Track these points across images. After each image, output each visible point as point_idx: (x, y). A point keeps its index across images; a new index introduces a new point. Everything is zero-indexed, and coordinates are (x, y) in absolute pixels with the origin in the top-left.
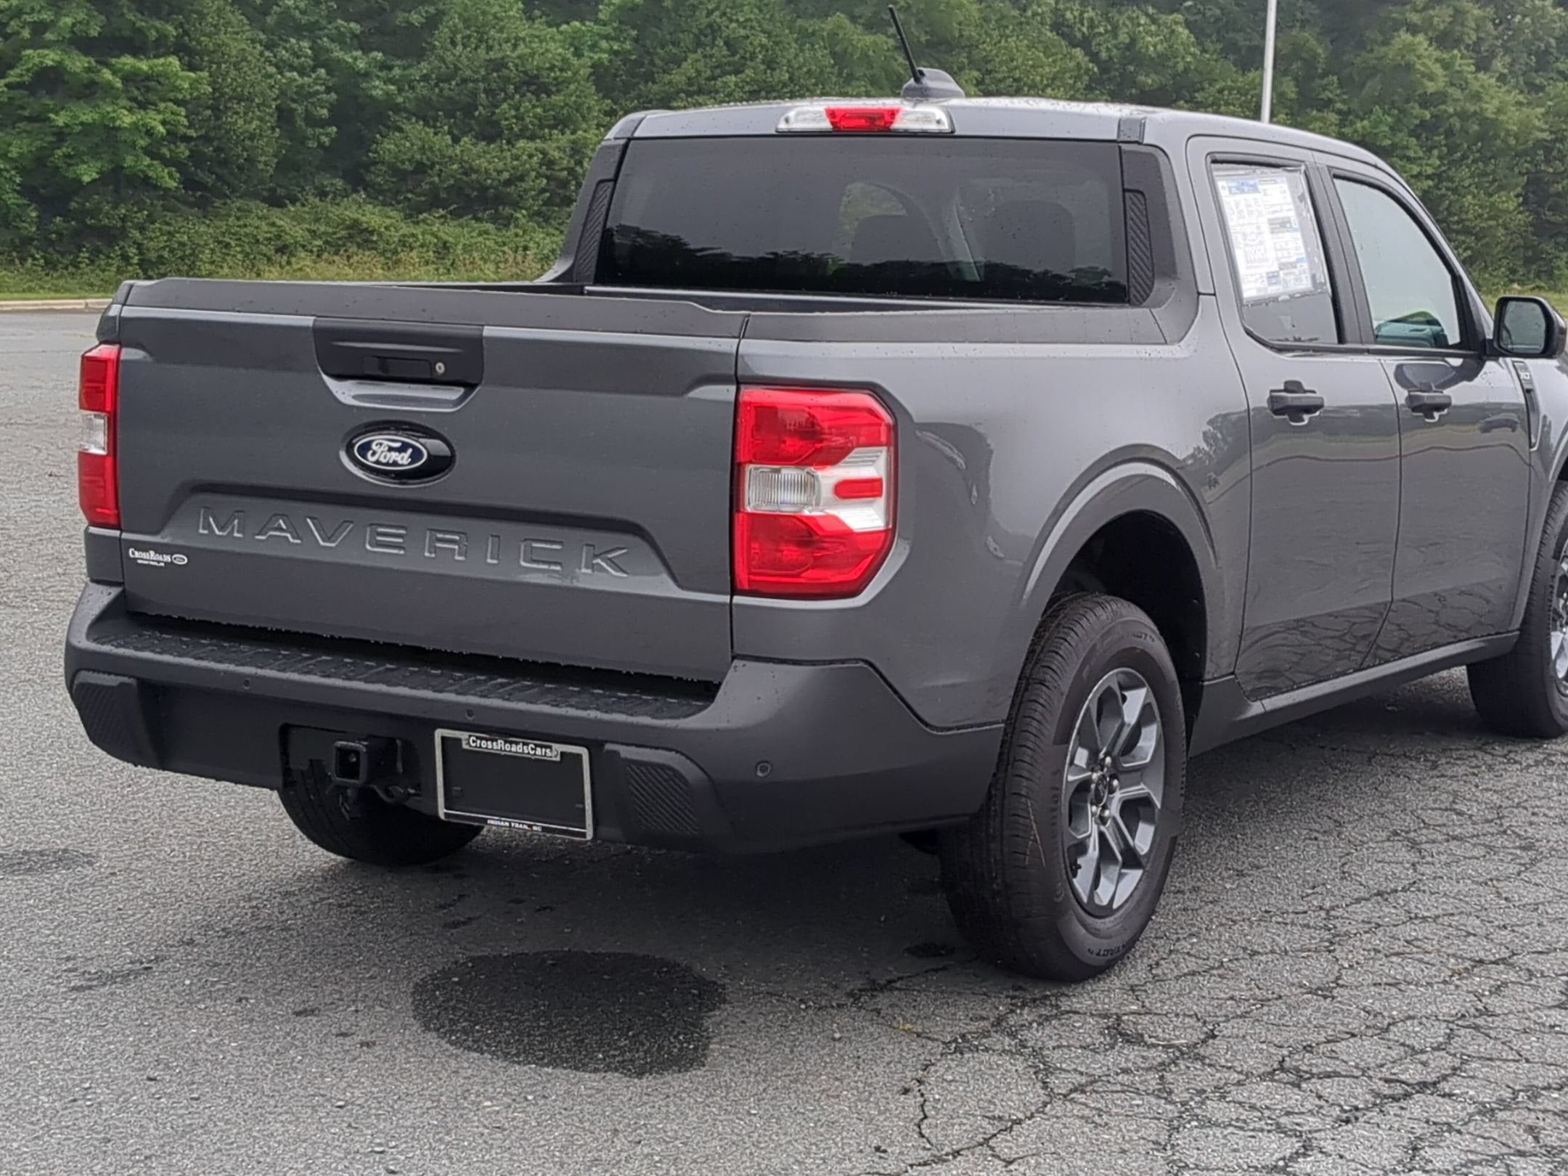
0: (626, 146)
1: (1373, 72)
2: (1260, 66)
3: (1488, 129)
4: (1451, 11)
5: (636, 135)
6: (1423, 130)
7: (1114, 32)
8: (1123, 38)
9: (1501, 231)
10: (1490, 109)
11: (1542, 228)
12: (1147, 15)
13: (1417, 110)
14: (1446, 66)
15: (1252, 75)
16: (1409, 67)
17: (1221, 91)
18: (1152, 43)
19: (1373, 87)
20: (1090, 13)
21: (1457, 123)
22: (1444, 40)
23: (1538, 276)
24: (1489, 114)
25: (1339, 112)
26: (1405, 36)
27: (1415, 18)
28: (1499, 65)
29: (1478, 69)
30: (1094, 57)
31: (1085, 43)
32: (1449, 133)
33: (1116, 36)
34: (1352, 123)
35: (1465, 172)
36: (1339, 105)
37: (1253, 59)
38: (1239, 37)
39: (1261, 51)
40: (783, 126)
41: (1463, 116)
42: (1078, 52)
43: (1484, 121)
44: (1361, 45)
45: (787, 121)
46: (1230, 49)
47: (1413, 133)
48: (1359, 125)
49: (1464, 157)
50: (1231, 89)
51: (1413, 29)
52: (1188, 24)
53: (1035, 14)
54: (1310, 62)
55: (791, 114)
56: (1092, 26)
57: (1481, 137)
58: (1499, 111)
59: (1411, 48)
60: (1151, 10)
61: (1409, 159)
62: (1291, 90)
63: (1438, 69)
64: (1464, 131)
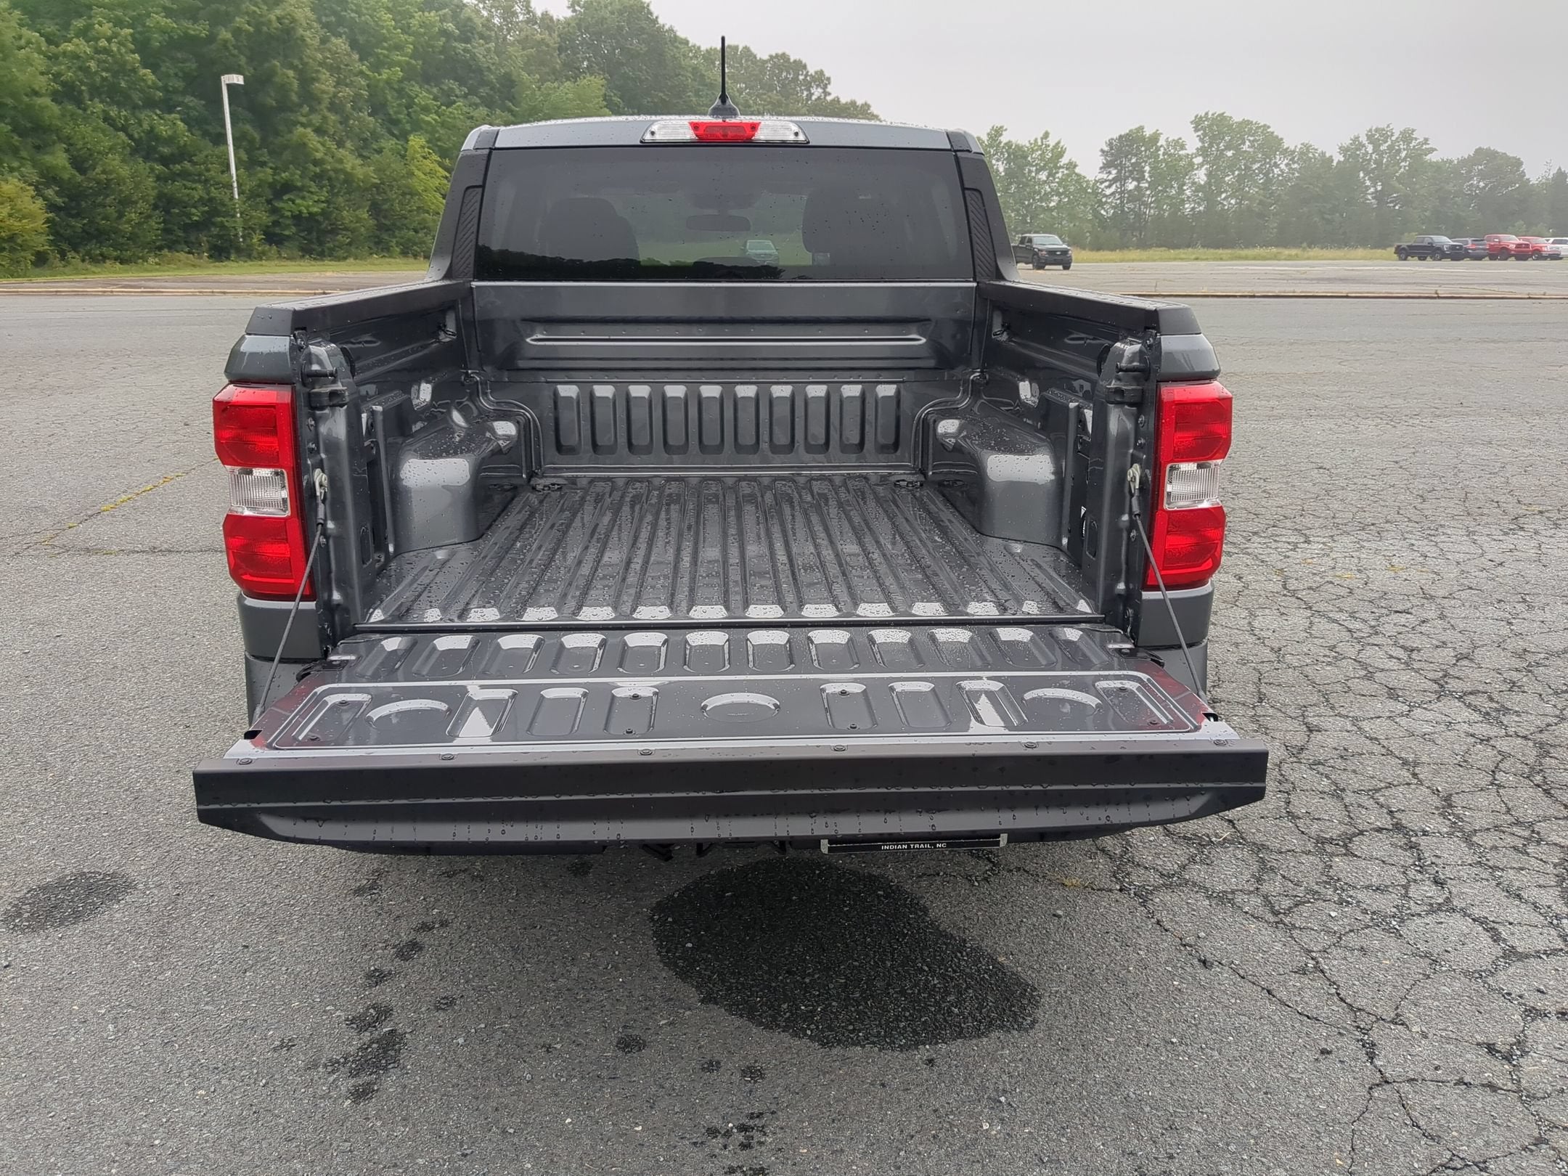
0: (489, 155)
1: (285, 147)
2: (225, 143)
3: (349, 179)
4: (320, 117)
5: (497, 145)
6: (317, 178)
7: (140, 123)
8: (146, 126)
9: (363, 229)
10: (348, 167)
11: (381, 227)
12: (157, 115)
13: (312, 167)
14: (323, 145)
15: (222, 148)
16: (305, 144)
17: (207, 156)
18: (163, 130)
19: (287, 155)
20: (124, 113)
21: (331, 173)
22: (319, 131)
23: (382, 251)
24: (349, 170)
25: (271, 168)
26: (301, 129)
27: (303, 120)
28: (349, 144)
29: (339, 147)
30: (131, 137)
31: (124, 129)
32: (330, 179)
33: (141, 126)
34: (279, 174)
35: (341, 199)
36: (271, 165)
37: (220, 139)
38: (209, 127)
39: (225, 135)
40: (648, 137)
41: (336, 171)
42: (121, 134)
43: (346, 173)
44: (277, 133)
45: (653, 133)
46: (205, 134)
47: (311, 180)
48: (283, 175)
49: (339, 192)
50: (212, 156)
51: (303, 125)
52: (182, 120)
53: (93, 113)
54: (252, 142)
55: (654, 128)
56: (126, 120)
57: (346, 181)
58: (353, 168)
59: (305, 135)
60: (158, 112)
61: (312, 193)
62: (244, 157)
63: (319, 146)
64: (337, 179)
